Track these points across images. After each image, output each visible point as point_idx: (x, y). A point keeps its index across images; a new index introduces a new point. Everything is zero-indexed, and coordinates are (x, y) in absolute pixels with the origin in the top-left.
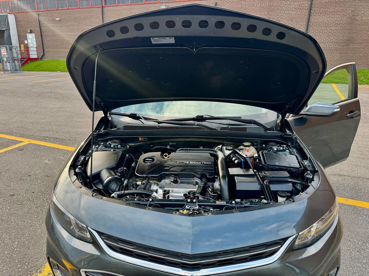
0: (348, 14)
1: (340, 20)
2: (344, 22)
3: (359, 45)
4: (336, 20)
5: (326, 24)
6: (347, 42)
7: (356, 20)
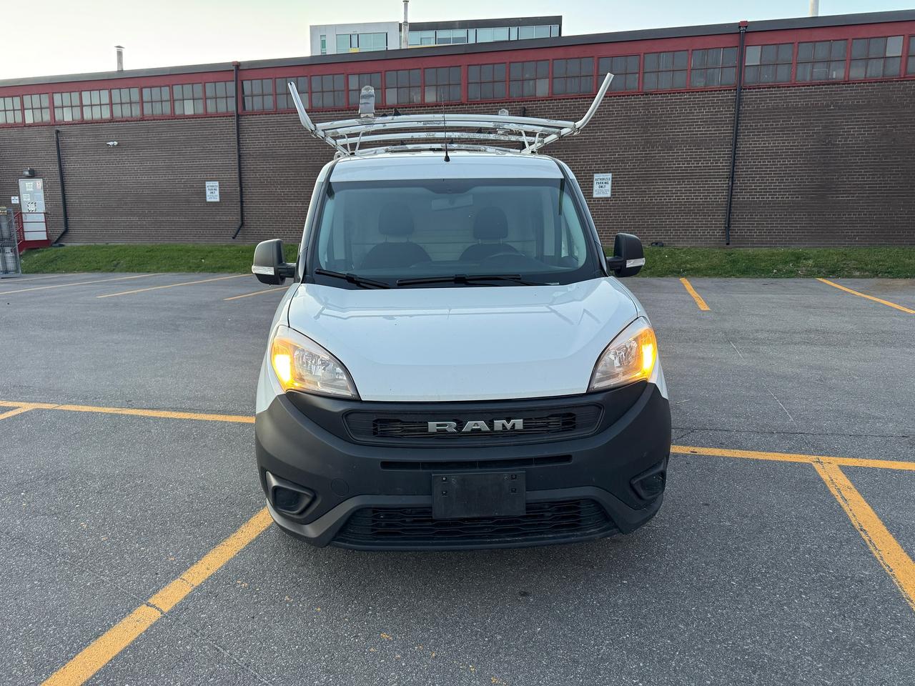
0: (815, 133)
1: (801, 146)
2: (809, 148)
3: (846, 197)
4: (794, 146)
5: (773, 153)
6: (819, 191)
7: (835, 144)
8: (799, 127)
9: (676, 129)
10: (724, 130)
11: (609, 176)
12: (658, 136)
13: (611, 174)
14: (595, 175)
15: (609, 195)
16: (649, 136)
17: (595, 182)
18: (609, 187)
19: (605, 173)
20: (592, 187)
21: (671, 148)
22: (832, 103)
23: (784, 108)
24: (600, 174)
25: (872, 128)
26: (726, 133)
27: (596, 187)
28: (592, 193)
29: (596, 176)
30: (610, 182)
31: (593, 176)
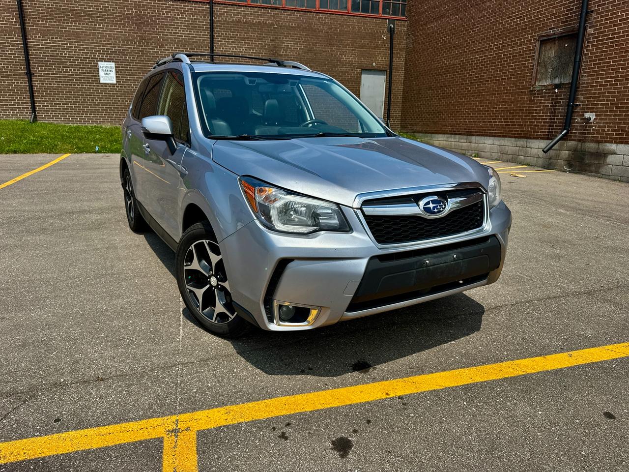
8: (255, 39)
9: (164, 30)
10: (203, 35)
11: (113, 65)
12: (151, 34)
13: (114, 63)
14: (99, 63)
15: (114, 82)
16: (143, 34)
17: (100, 69)
18: (113, 74)
19: (108, 62)
20: (99, 74)
21: (162, 46)
22: (276, 23)
23: (244, 23)
24: (103, 63)
25: (302, 44)
26: (204, 38)
27: (102, 74)
28: (99, 79)
29: (101, 64)
30: (114, 70)
31: (98, 64)
